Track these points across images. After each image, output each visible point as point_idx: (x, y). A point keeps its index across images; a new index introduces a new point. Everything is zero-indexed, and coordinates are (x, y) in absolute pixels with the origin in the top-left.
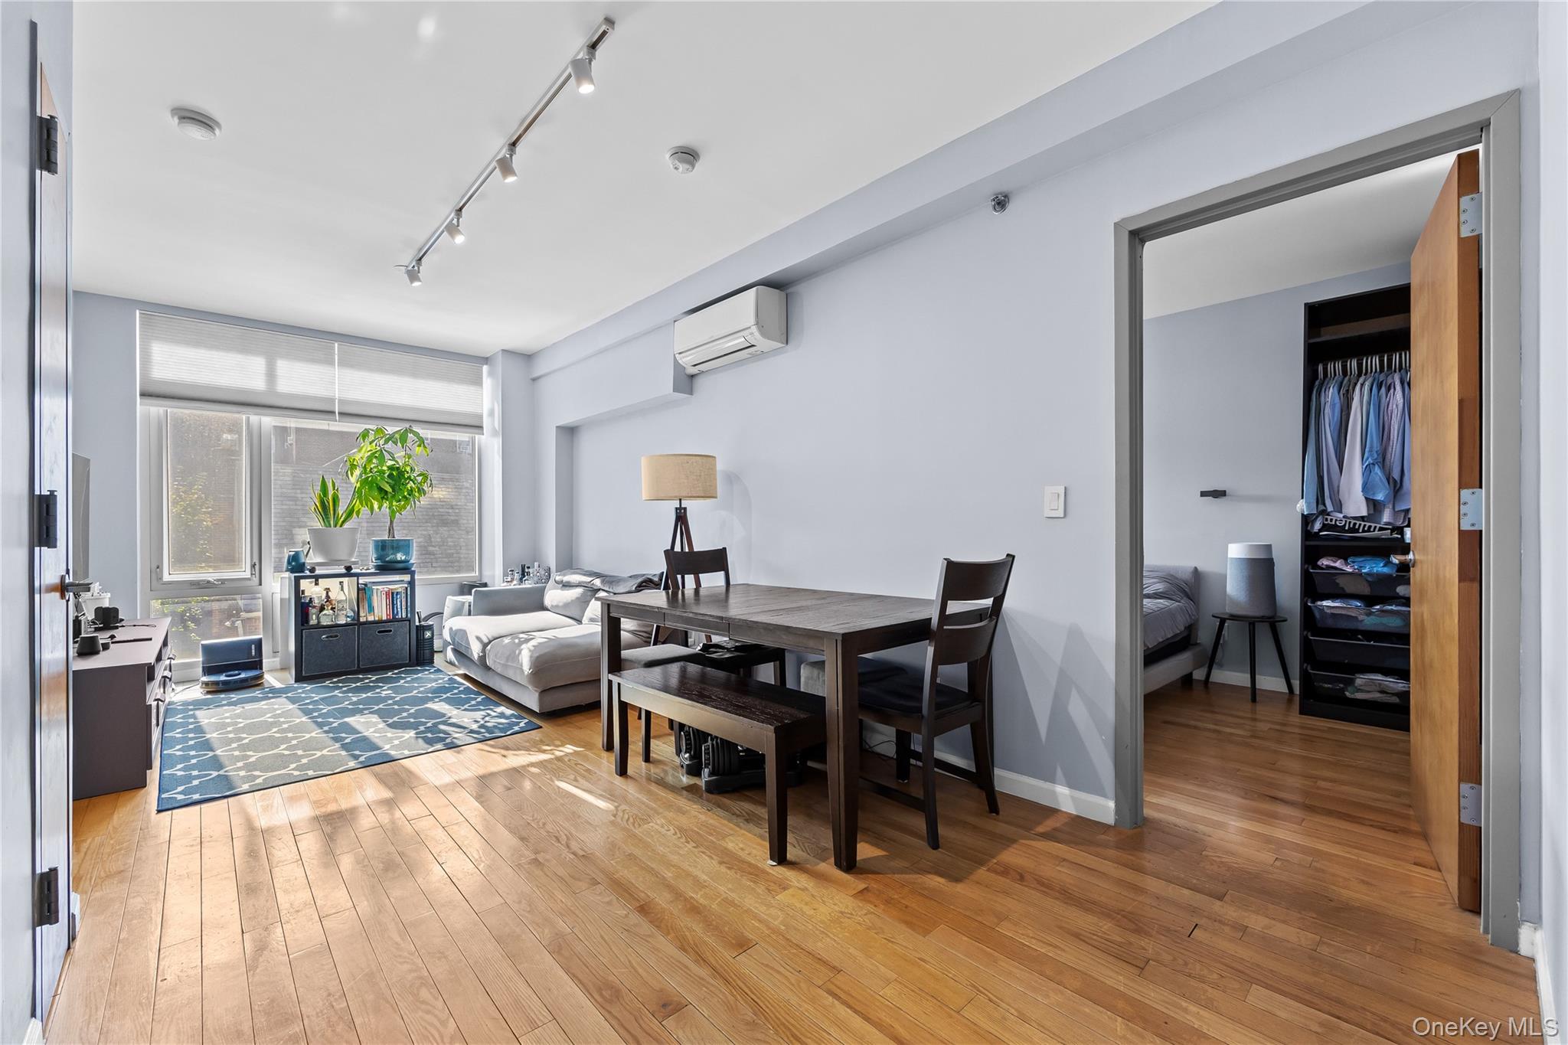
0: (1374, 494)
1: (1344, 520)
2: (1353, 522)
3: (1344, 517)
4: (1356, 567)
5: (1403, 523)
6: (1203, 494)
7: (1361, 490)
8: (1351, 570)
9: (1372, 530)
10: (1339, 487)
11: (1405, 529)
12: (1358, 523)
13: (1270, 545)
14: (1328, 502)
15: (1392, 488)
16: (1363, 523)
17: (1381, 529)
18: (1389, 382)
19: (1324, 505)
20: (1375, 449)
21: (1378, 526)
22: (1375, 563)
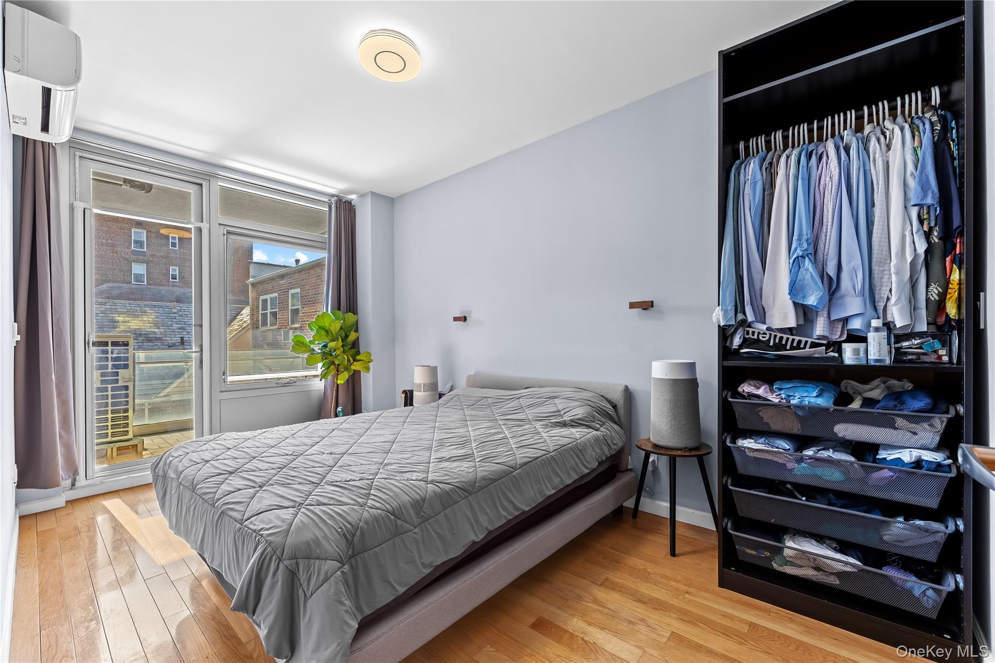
0: (804, 297)
1: (768, 332)
2: (779, 335)
3: (768, 329)
4: (783, 396)
5: (841, 336)
6: (632, 305)
7: (787, 291)
8: (777, 401)
9: (802, 346)
10: (761, 289)
11: (844, 345)
12: (785, 336)
13: (694, 363)
14: (748, 309)
15: (827, 289)
16: (791, 337)
17: (814, 345)
18: (820, 150)
19: (744, 313)
20: (805, 237)
21: (810, 340)
22: (807, 391)
